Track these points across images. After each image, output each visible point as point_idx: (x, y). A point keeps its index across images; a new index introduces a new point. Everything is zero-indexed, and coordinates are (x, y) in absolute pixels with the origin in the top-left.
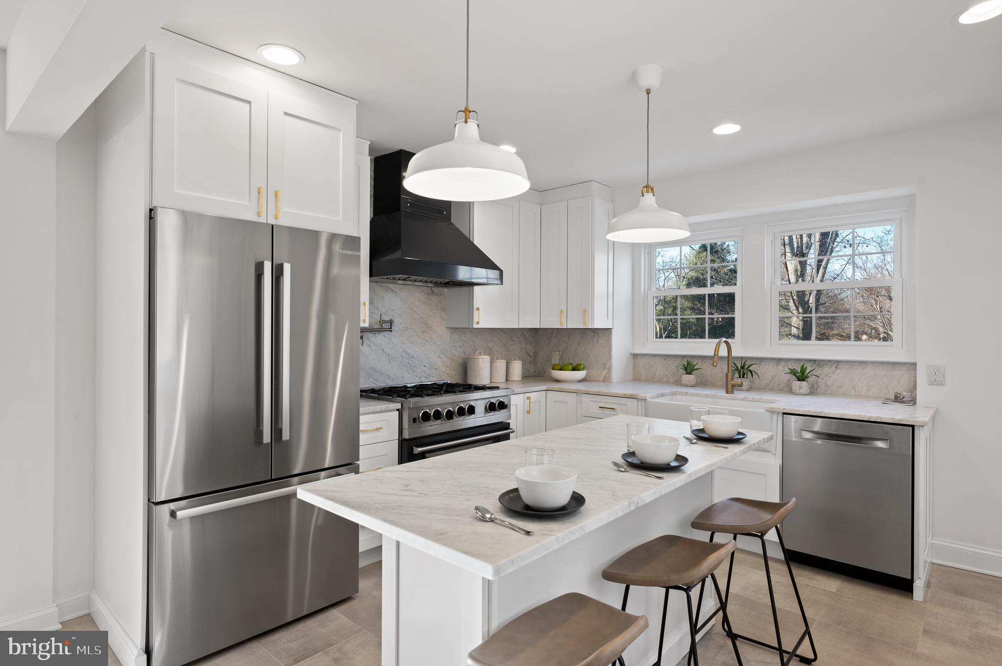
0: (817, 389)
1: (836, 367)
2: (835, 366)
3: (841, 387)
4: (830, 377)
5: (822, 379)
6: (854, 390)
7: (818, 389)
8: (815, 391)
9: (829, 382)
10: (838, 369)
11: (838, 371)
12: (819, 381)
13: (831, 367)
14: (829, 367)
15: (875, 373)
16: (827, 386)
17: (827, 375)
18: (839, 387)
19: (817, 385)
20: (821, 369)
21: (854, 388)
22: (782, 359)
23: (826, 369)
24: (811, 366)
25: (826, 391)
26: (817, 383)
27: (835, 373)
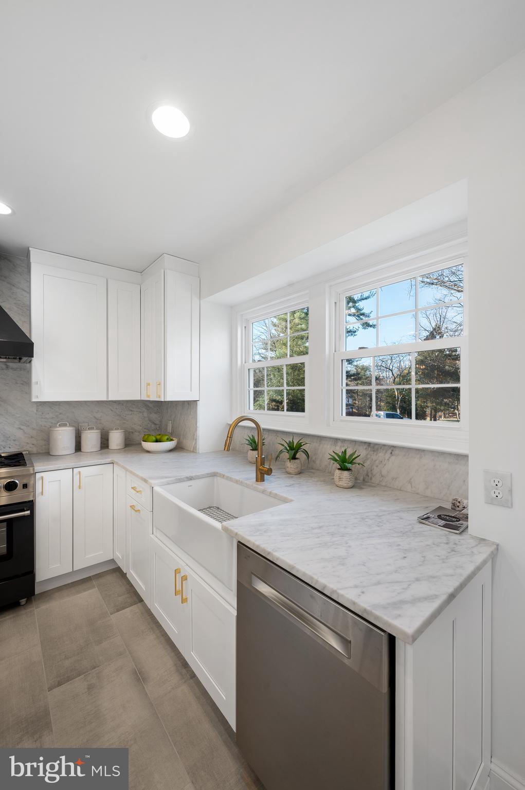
0: (371, 479)
1: (391, 453)
2: (390, 451)
3: (396, 478)
4: (385, 465)
5: (377, 466)
6: (410, 485)
7: (373, 479)
8: (370, 481)
9: (384, 472)
10: (393, 455)
11: (393, 458)
12: (373, 469)
13: (386, 452)
14: (384, 451)
15: (435, 466)
16: (382, 476)
17: (381, 462)
18: (395, 479)
19: (372, 473)
20: (375, 453)
21: (410, 482)
22: (339, 439)
23: (380, 454)
24: (366, 449)
25: (380, 481)
26: (371, 471)
27: (390, 460)
